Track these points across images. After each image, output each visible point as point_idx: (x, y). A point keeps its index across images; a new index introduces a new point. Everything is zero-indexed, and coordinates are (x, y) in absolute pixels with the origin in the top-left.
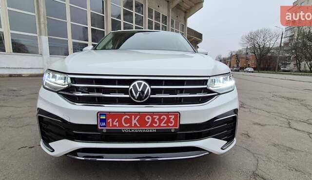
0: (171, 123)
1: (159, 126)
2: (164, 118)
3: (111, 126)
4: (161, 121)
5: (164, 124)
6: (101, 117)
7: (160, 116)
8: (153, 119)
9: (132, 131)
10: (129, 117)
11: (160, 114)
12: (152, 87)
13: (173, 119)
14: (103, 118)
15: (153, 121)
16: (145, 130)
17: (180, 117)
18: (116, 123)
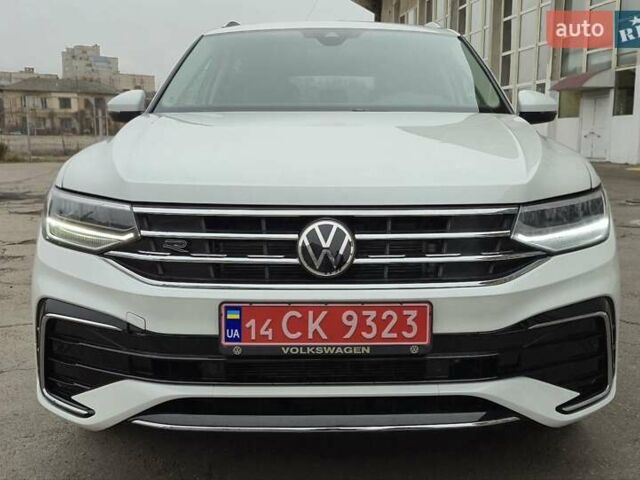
0: (409, 329)
1: (378, 337)
2: (390, 317)
3: (253, 338)
4: (381, 324)
5: (391, 331)
6: (230, 316)
7: (380, 311)
8: (362, 319)
9: (309, 350)
10: (299, 315)
11: (380, 306)
12: (358, 236)
13: (414, 320)
14: (234, 317)
15: (362, 326)
16: (343, 347)
17: (431, 314)
18: (267, 330)
